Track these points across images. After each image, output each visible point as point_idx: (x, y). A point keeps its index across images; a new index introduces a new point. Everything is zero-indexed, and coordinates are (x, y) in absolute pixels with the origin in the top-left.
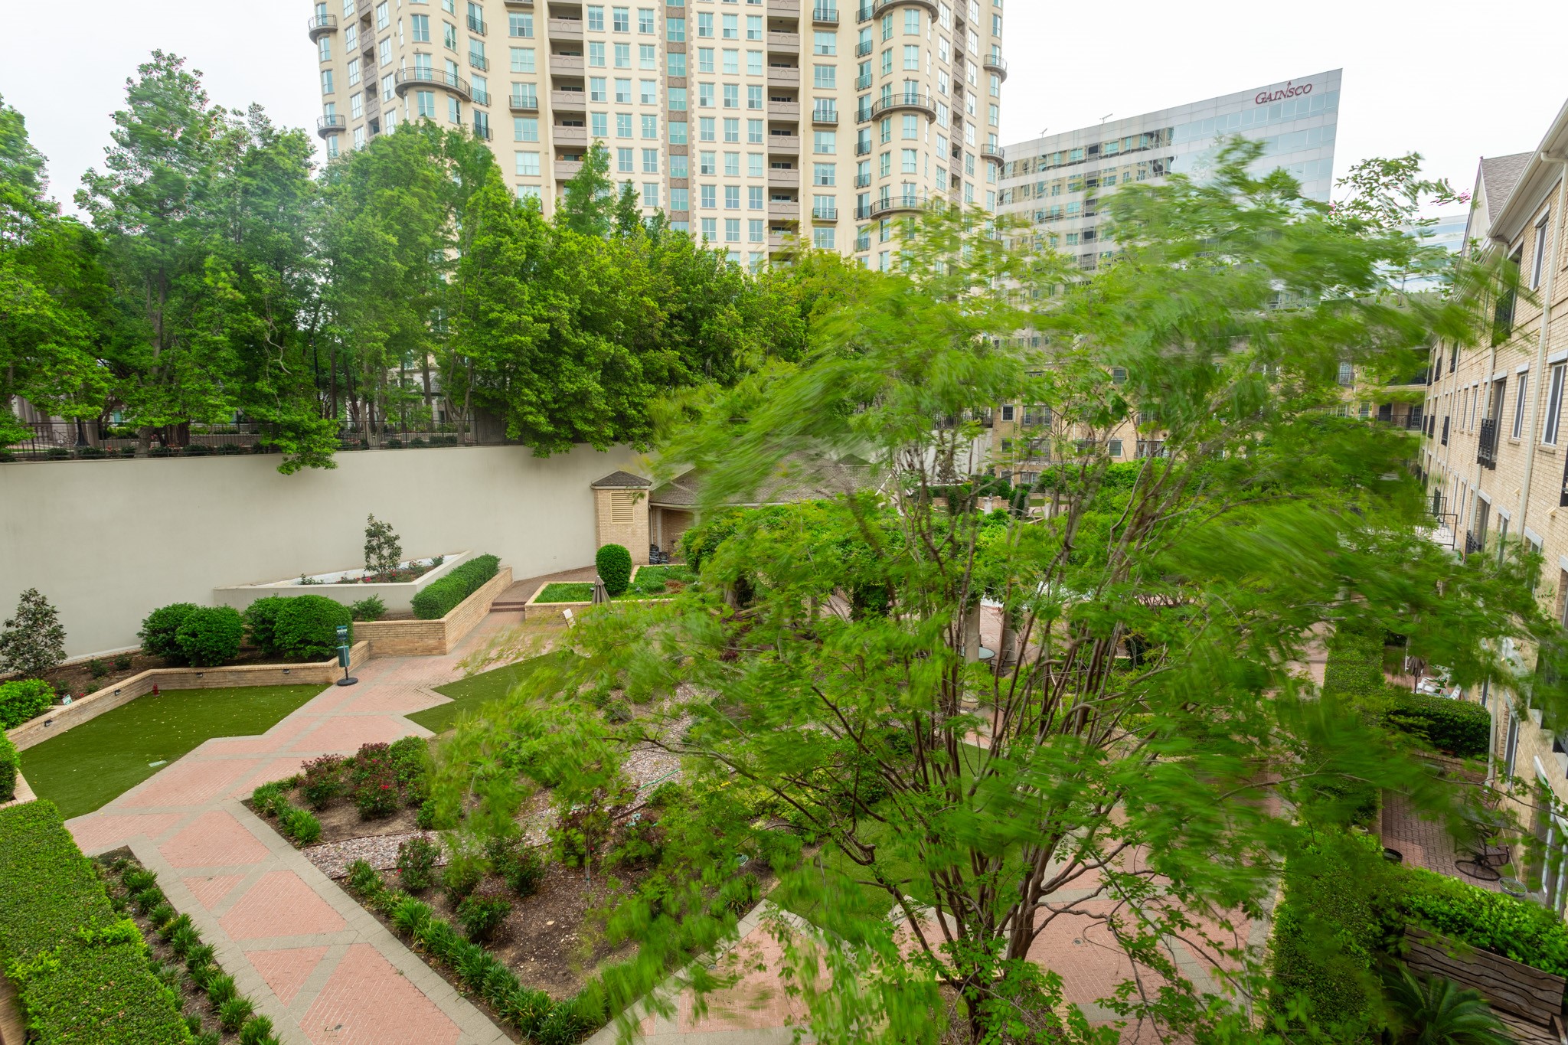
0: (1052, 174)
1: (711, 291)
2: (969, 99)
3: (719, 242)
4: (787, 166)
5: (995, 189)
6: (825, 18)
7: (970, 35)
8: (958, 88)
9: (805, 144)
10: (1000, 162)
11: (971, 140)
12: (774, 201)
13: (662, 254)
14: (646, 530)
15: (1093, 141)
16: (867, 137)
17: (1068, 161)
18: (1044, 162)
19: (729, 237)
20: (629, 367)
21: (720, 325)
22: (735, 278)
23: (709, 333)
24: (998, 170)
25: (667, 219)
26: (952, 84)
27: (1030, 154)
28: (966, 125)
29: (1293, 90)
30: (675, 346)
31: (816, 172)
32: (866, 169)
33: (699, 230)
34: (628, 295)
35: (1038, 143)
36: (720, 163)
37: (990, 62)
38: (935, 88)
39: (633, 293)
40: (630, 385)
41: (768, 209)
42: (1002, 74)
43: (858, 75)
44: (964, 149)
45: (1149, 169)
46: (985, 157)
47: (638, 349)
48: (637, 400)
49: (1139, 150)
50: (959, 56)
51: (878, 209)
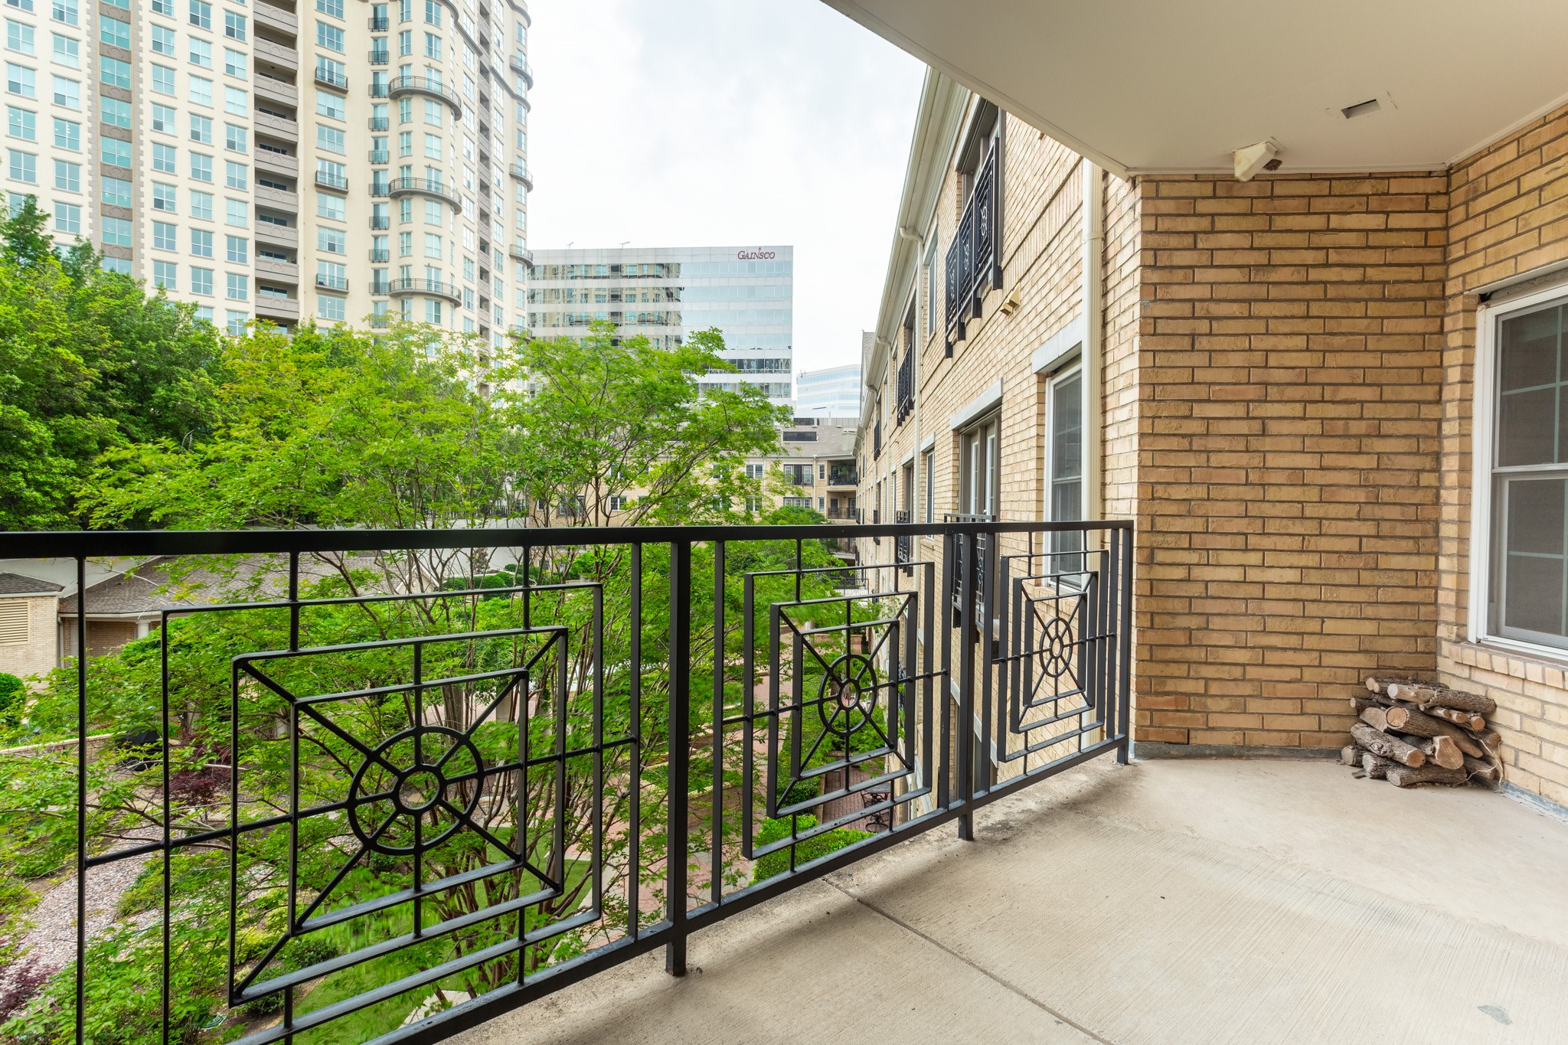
0: (579, 284)
1: (170, 351)
2: (495, 200)
3: (182, 293)
4: (283, 223)
5: (525, 288)
6: (331, 80)
7: (494, 142)
8: (484, 187)
9: (304, 202)
10: (529, 264)
11: (500, 238)
12: (263, 257)
13: (90, 297)
14: (54, 650)
15: (616, 262)
16: (384, 212)
17: (593, 274)
18: (570, 271)
19: (196, 289)
20: (27, 435)
21: (184, 392)
22: (207, 340)
23: (166, 400)
24: (527, 271)
25: (97, 253)
26: (477, 182)
27: (560, 262)
28: (492, 223)
29: (764, 254)
30: (110, 412)
31: (320, 236)
32: (383, 245)
33: (148, 272)
34: (30, 341)
35: (567, 253)
36: (184, 201)
37: (517, 171)
38: (461, 180)
39: (39, 341)
40: (29, 459)
41: (251, 266)
42: (529, 186)
43: (372, 147)
44: (493, 245)
45: (663, 294)
46: (514, 257)
47: (45, 412)
48: (42, 478)
49: (653, 276)
50: (484, 158)
51: (398, 287)
